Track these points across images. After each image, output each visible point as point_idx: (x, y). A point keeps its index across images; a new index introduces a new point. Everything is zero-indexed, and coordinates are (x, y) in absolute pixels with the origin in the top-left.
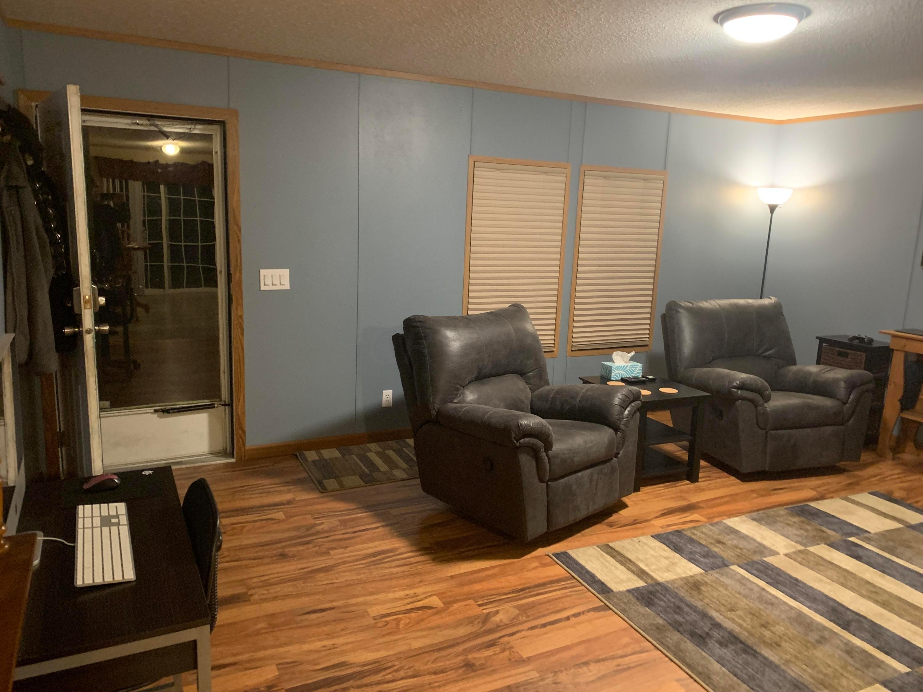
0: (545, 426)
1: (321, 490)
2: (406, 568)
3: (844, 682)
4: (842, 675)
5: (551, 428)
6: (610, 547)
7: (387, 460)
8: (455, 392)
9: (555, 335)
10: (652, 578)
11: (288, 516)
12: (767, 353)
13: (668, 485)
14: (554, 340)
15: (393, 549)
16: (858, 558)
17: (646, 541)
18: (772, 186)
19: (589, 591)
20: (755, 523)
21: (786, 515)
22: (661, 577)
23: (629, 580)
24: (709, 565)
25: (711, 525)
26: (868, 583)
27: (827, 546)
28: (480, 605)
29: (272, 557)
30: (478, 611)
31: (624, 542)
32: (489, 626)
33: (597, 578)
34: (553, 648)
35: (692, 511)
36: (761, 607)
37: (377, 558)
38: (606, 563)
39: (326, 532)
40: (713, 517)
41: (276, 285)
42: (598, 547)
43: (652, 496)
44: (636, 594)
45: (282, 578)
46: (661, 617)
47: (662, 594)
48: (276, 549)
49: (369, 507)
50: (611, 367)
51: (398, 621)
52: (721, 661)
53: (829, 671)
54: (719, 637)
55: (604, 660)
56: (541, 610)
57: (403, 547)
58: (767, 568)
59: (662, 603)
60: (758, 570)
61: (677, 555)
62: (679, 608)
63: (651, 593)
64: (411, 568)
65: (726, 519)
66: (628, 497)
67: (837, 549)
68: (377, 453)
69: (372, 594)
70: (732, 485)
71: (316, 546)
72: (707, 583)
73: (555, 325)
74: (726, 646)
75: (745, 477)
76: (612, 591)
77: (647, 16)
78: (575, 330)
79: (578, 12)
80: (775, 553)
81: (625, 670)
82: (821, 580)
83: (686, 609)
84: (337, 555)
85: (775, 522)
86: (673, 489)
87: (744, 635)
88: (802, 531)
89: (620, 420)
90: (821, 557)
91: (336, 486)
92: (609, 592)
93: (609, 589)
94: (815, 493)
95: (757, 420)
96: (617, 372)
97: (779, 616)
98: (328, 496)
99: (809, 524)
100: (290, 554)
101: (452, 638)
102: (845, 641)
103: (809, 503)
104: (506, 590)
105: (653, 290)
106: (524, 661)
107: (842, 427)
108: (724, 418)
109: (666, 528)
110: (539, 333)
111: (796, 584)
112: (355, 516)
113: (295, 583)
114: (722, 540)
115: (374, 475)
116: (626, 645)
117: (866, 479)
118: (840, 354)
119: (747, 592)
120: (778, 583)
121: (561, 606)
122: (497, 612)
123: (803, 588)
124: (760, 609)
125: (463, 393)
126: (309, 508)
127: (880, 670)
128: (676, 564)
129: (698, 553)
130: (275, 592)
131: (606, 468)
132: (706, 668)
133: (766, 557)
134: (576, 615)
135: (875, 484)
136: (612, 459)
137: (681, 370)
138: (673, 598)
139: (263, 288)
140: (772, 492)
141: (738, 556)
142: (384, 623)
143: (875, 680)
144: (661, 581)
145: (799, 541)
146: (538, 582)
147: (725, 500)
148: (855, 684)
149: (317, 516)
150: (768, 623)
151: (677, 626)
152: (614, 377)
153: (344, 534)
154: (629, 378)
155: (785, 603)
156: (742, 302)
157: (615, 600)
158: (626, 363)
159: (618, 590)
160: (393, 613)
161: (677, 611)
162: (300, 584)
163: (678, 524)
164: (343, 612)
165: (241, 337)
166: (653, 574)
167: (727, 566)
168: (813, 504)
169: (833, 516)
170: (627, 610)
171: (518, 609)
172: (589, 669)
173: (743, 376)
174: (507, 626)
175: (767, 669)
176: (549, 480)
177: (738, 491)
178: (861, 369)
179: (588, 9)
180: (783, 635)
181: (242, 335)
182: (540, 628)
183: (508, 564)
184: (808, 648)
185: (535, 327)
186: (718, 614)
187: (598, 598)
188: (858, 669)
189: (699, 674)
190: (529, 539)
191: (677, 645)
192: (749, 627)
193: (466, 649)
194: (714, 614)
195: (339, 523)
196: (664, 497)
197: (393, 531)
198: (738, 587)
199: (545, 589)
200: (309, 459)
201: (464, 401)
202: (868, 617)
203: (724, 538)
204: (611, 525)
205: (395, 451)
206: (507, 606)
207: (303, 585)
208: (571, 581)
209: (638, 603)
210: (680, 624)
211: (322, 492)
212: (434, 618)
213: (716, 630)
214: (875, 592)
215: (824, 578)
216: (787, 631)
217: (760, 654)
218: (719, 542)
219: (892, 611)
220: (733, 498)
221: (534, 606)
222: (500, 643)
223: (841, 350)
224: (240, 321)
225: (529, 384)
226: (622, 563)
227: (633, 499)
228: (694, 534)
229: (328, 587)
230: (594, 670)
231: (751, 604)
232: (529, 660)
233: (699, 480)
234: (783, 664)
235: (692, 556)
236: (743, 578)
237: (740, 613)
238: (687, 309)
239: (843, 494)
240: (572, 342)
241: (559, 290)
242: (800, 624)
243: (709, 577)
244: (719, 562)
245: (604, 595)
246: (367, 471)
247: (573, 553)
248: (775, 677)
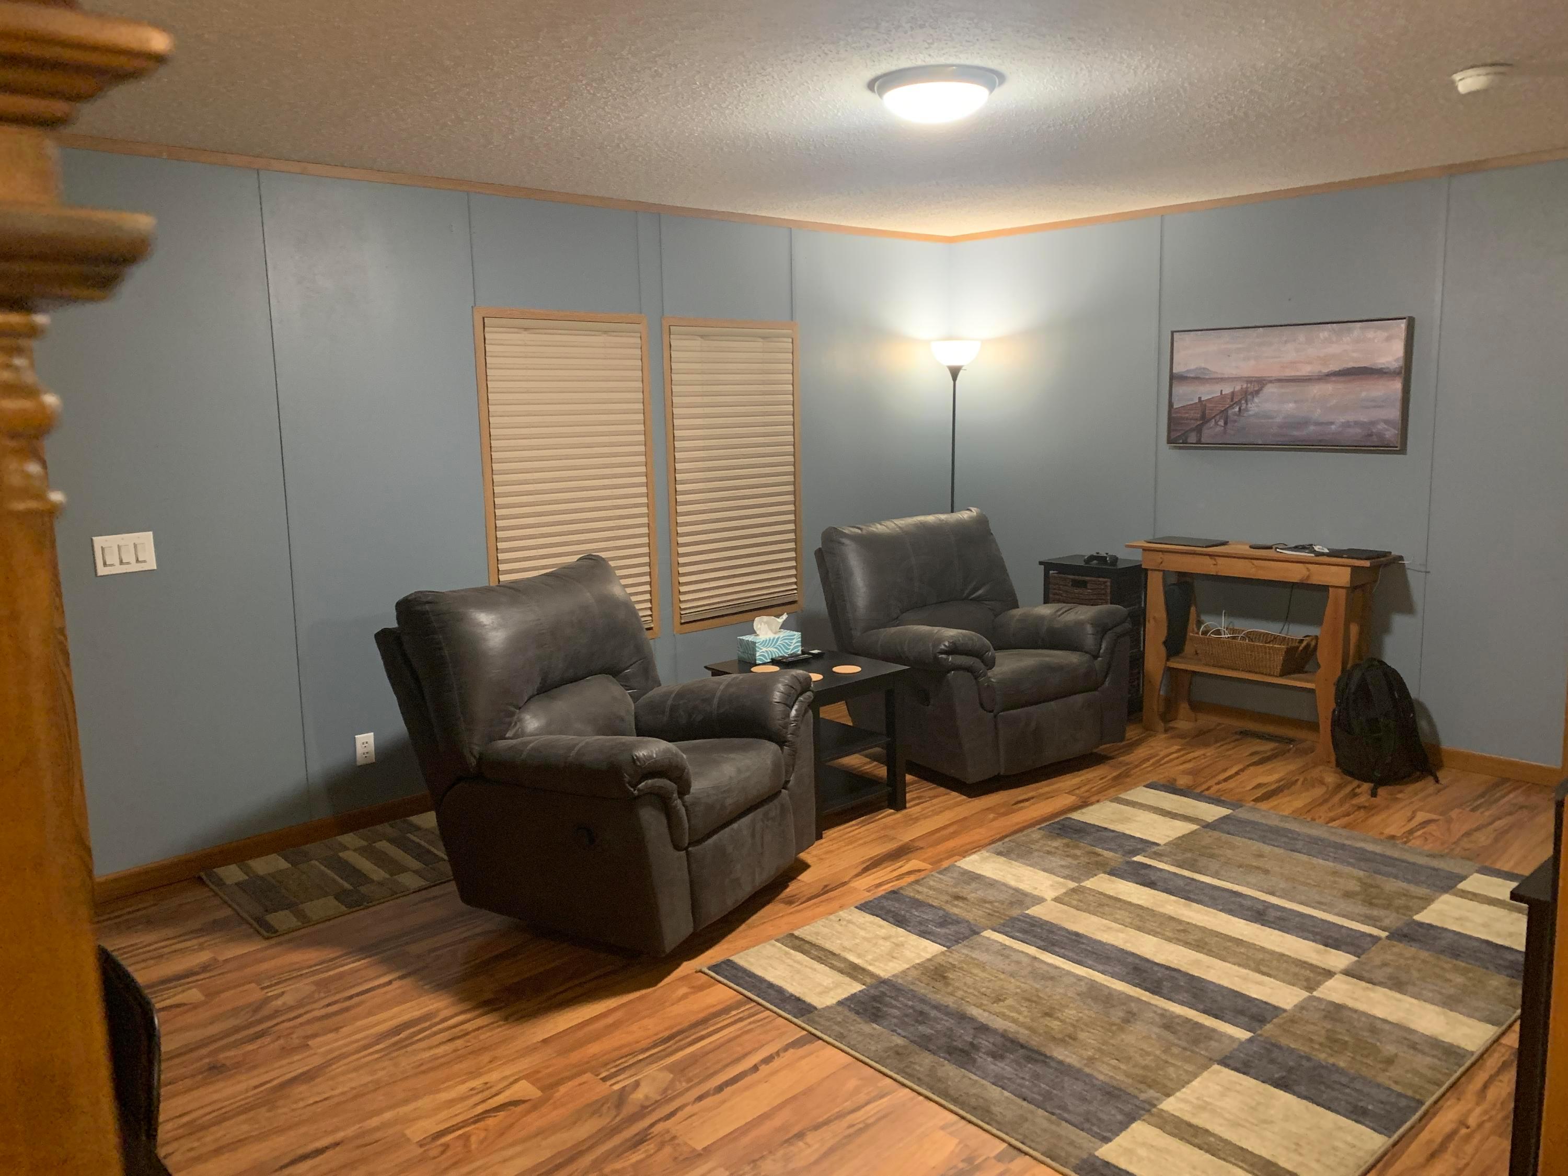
0: (676, 755)
1: (266, 934)
2: (459, 1043)
3: (1171, 1070)
4: (1167, 1062)
5: (685, 756)
6: (797, 938)
7: (381, 859)
8: (507, 720)
9: (651, 601)
10: (872, 975)
11: (210, 995)
12: (974, 596)
13: (862, 821)
14: (651, 609)
15: (427, 1015)
16: (1151, 885)
17: (850, 917)
18: (950, 338)
19: (780, 1016)
20: (1002, 859)
21: (1042, 838)
22: (885, 970)
23: (837, 985)
24: (950, 937)
25: (940, 873)
26: (1171, 918)
27: (1107, 876)
28: (604, 1079)
29: (193, 1076)
30: (603, 1089)
31: (816, 925)
32: (626, 1111)
33: (788, 992)
34: (742, 1122)
35: (910, 855)
36: (1038, 986)
37: (401, 1036)
38: (796, 965)
39: (291, 1008)
40: (941, 860)
41: (128, 563)
42: (777, 940)
43: (842, 843)
44: (852, 1006)
45: (224, 1110)
46: (899, 1034)
47: (892, 997)
48: (201, 1058)
49: (366, 949)
50: (754, 643)
51: (466, 1138)
52: (999, 1082)
53: (1148, 1061)
54: (990, 1046)
55: (826, 1123)
56: (708, 1064)
57: (446, 1008)
58: (1034, 925)
59: (896, 1012)
60: (1025, 932)
61: (901, 931)
62: (921, 1013)
63: (874, 998)
64: (469, 1041)
65: (959, 860)
66: (807, 851)
67: (1122, 878)
68: (361, 851)
69: (406, 1101)
70: (958, 804)
71: (279, 1037)
72: (954, 966)
73: (650, 583)
74: (1002, 1057)
75: (973, 790)
76: (815, 1008)
77: (768, 80)
78: (683, 589)
79: (660, 70)
80: (1039, 900)
81: (861, 1131)
82: (1110, 928)
83: (934, 1013)
84: (324, 1046)
85: (1030, 852)
86: (872, 825)
87: (1023, 1034)
88: (1069, 860)
89: (785, 726)
90: (1101, 893)
91: (294, 922)
92: (810, 1012)
93: (810, 1005)
94: (1074, 797)
95: (980, 700)
96: (764, 649)
97: (1065, 995)
98: (280, 944)
99: (1077, 847)
100: (228, 1063)
101: (569, 1145)
102: (1159, 1012)
103: (1069, 816)
104: (644, 1044)
105: (795, 512)
106: (700, 1155)
107: (1096, 693)
108: (932, 702)
109: (876, 890)
110: (634, 599)
111: (1079, 942)
112: (341, 969)
113: (252, 1114)
114: (961, 894)
115: (363, 889)
116: (857, 1090)
117: (1137, 766)
118: (1076, 584)
119: (1013, 967)
120: (1053, 945)
121: (740, 1050)
122: (637, 1084)
123: (1088, 945)
124: (1037, 990)
125: (520, 720)
126: (248, 971)
127: (1213, 1044)
128: (903, 945)
129: (931, 921)
130: (216, 1140)
131: (773, 808)
132: (983, 1098)
133: (1028, 908)
134: (768, 1060)
135: (1148, 772)
136: (780, 792)
137: (857, 634)
138: (909, 1000)
139: (102, 571)
140: (1014, 807)
141: (989, 914)
142: (441, 1149)
143: (1211, 1059)
144: (886, 977)
145: (1068, 875)
146: (694, 1019)
147: (951, 830)
148: (1186, 1071)
149: (269, 984)
150: (1052, 1008)
151: (924, 1043)
152: (760, 659)
153: (329, 1005)
154: (783, 657)
155: (1069, 973)
156: (930, 519)
157: (822, 1021)
158: (775, 633)
159: (824, 1006)
160: (453, 1126)
161: (920, 1019)
162: (263, 1112)
163: (890, 881)
164: (358, 1147)
165: (65, 670)
166: (871, 968)
167: (978, 933)
168: (1076, 816)
169: (1106, 829)
170: (845, 1033)
171: (671, 1072)
172: (806, 1144)
173: (951, 633)
174: (657, 1104)
175: (1066, 1079)
176: (690, 844)
177: (966, 814)
178: (1106, 603)
179: (676, 66)
180: (1077, 1021)
181: (68, 665)
182: (714, 1094)
183: (639, 999)
184: (1113, 1033)
185: (626, 589)
186: (981, 1011)
187: (796, 1024)
188: (1185, 1049)
189: (973, 1110)
190: (668, 950)
191: (932, 1071)
192: (1028, 1020)
193: (597, 1159)
194: (975, 1012)
195: (313, 988)
196: (861, 842)
197: (421, 983)
198: (1000, 963)
199: (708, 1028)
200: (228, 882)
201: (523, 734)
202: (1182, 969)
203: (965, 891)
204: (790, 902)
205: (391, 841)
206: (651, 1070)
207: (268, 1114)
208: (747, 1007)
209: (858, 1020)
210: (928, 1038)
211: (268, 938)
212: (528, 1119)
213: (984, 1037)
214: (1184, 931)
215: (1114, 925)
216: (1080, 1015)
217: (1051, 1058)
218: (957, 897)
219: (1210, 953)
220: (963, 824)
221: (697, 1061)
222: (652, 1135)
223: (1077, 577)
224: (61, 638)
225: (628, 688)
226: (819, 960)
227: (814, 853)
228: (918, 892)
229: (319, 1108)
230: (815, 1144)
231: (1022, 985)
232: (708, 1150)
233: (908, 805)
234: (1086, 1065)
235: (923, 928)
236: (1005, 947)
237: (1010, 1001)
238: (854, 538)
239: (1112, 792)
240: (681, 609)
241: (651, 524)
242: (1095, 999)
243: (956, 955)
244: (963, 929)
245: (804, 1018)
246: (347, 886)
247: (741, 960)
248: (1078, 1087)
